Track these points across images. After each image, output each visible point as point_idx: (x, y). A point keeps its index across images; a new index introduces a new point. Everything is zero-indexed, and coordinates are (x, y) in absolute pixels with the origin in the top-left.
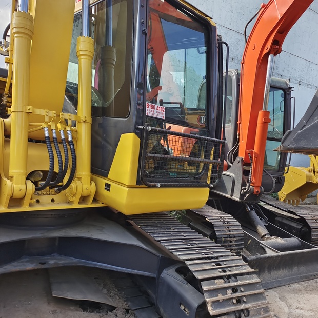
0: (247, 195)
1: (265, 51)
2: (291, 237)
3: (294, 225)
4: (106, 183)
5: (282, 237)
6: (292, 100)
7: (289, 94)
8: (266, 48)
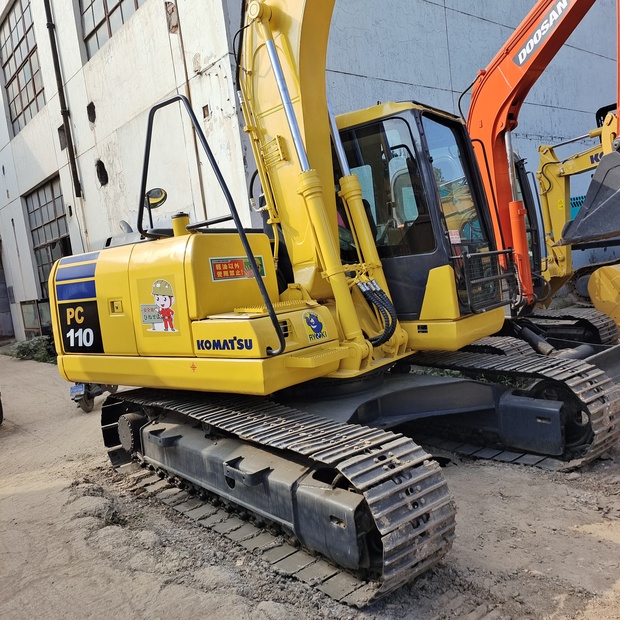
0: (521, 309)
1: (499, 129)
2: (579, 345)
3: (574, 332)
4: (419, 327)
5: (572, 347)
6: (529, 176)
7: (523, 169)
8: (499, 124)
